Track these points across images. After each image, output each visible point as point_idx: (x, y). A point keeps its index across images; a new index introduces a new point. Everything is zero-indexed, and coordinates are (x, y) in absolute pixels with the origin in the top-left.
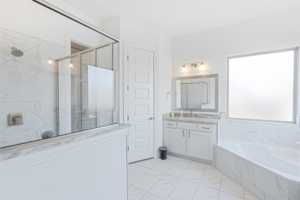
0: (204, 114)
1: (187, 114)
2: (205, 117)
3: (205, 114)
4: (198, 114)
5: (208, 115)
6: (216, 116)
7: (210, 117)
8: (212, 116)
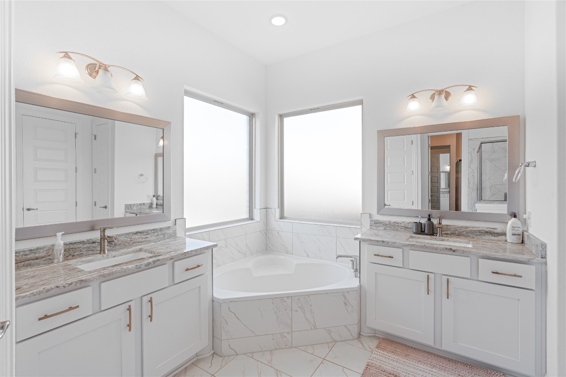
0: (137, 233)
1: (76, 246)
2: (140, 240)
3: (140, 233)
4: (120, 235)
5: (147, 232)
6: (167, 231)
7: (153, 238)
8: (159, 233)
